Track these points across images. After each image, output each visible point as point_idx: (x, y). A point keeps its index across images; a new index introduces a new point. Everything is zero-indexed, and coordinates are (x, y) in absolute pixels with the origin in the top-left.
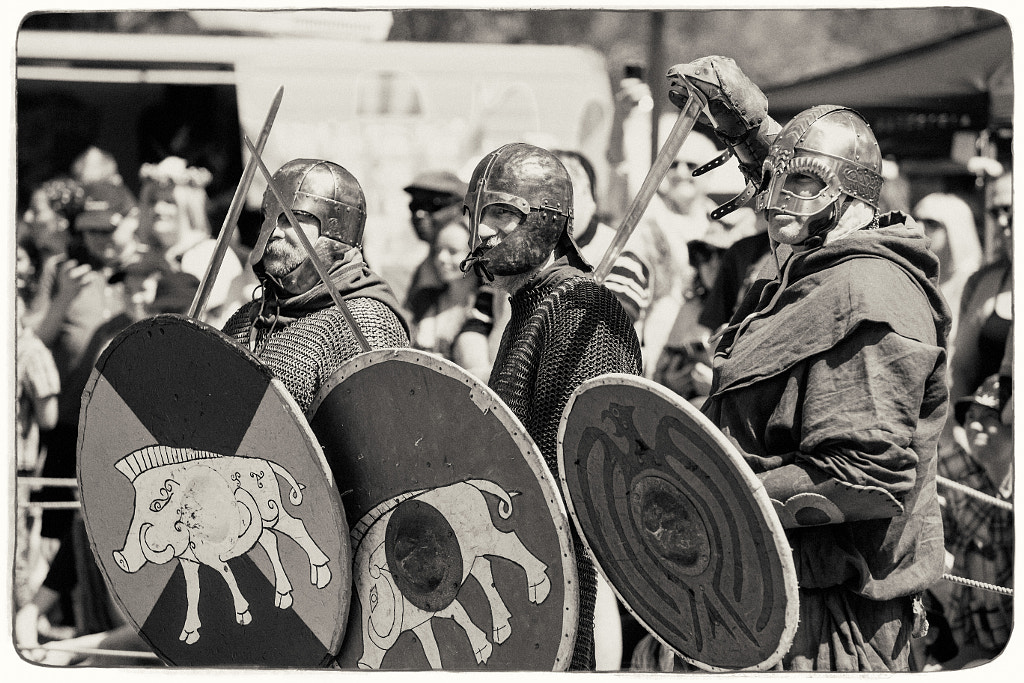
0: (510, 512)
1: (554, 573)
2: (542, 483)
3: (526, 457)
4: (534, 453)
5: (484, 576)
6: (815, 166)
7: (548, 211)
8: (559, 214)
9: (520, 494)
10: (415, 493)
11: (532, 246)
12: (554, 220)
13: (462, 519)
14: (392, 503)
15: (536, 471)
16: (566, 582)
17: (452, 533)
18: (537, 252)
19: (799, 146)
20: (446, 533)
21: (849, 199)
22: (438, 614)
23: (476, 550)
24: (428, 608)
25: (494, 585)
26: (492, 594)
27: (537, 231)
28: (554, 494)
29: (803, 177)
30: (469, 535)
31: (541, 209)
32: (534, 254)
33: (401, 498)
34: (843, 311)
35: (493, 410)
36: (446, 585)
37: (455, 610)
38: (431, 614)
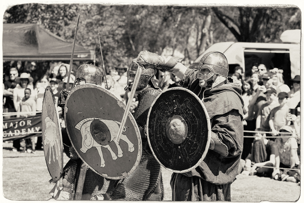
0: (125, 130)
1: (136, 147)
2: (135, 127)
3: (131, 120)
4: (133, 120)
5: (117, 142)
6: (208, 67)
7: (145, 75)
8: (148, 76)
9: (129, 128)
10: (99, 119)
11: (141, 84)
12: (147, 77)
13: (112, 128)
14: (93, 119)
15: (133, 124)
16: (139, 150)
17: (109, 130)
18: (143, 85)
19: (204, 62)
20: (107, 130)
21: (217, 75)
22: (103, 146)
23: (115, 136)
24: (100, 144)
25: (119, 145)
26: (118, 147)
27: (142, 80)
28: (138, 130)
29: (205, 70)
30: (114, 132)
31: (143, 75)
32: (142, 86)
33: (95, 119)
34: (227, 105)
35: (123, 107)
36: (106, 141)
37: (108, 146)
38: (101, 146)
